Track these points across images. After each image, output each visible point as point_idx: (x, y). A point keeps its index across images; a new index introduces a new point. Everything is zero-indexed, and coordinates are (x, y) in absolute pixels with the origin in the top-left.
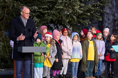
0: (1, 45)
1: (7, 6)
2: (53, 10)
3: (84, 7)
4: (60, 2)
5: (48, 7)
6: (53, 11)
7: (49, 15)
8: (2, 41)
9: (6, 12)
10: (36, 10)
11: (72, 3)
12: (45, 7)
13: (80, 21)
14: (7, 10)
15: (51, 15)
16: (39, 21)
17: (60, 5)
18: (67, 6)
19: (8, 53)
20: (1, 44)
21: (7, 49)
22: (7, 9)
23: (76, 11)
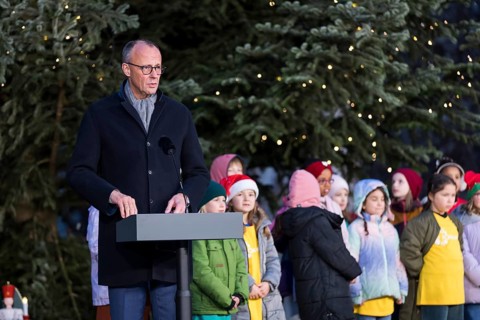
0: (43, 272)
1: (65, 85)
2: (268, 93)
3: (409, 79)
4: (298, 55)
5: (245, 82)
6: (270, 99)
7: (251, 118)
8: (47, 253)
9: (59, 114)
10: (195, 96)
11: (352, 61)
12: (235, 84)
13: (394, 147)
14: (65, 106)
15: (262, 117)
16: (211, 148)
17: (299, 68)
18: (332, 76)
19: (76, 309)
20: (45, 269)
21: (70, 288)
22: (66, 102)
23: (371, 98)
